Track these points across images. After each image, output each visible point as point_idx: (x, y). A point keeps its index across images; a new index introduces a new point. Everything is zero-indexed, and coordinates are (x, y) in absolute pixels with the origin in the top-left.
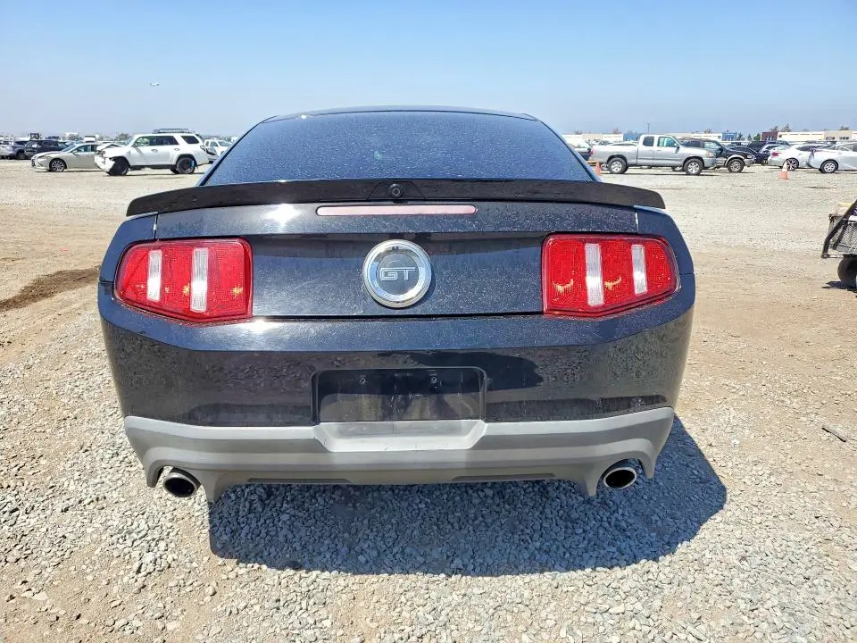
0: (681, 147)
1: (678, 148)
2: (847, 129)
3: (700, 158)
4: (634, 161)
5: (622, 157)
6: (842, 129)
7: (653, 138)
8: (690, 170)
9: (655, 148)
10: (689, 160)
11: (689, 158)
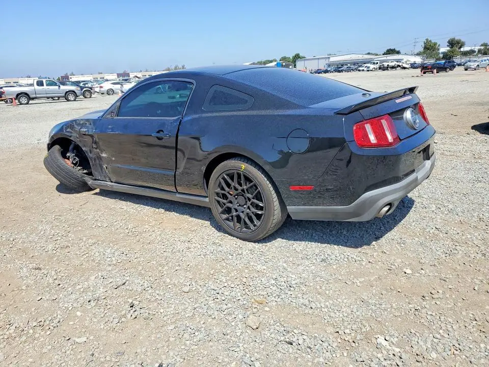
0: (61, 86)
1: (59, 86)
2: (101, 73)
3: (74, 91)
4: (34, 96)
5: (26, 94)
6: (99, 73)
7: (42, 81)
8: (70, 98)
9: (45, 87)
10: (67, 93)
11: (67, 92)
